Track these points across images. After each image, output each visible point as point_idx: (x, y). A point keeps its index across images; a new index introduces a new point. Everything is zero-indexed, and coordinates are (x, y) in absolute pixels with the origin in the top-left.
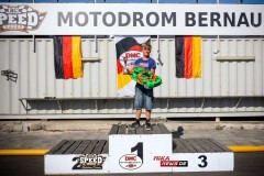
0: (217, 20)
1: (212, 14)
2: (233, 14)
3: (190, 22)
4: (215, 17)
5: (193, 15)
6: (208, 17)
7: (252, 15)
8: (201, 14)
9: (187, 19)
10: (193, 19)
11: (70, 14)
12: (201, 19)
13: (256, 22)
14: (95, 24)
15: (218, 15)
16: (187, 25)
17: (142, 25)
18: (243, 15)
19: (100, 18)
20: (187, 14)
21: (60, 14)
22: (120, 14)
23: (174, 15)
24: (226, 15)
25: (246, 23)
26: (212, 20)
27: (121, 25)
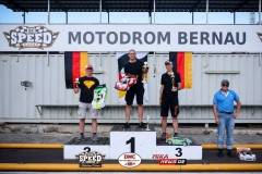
0: (206, 39)
1: (202, 34)
2: (221, 34)
3: (183, 40)
4: (205, 36)
5: (186, 34)
6: (199, 36)
7: (238, 34)
8: (192, 34)
9: (180, 38)
10: (185, 38)
11: (79, 34)
12: (192, 38)
13: (241, 40)
14: (100, 42)
15: (207, 34)
16: (180, 42)
17: (141, 43)
18: (229, 34)
19: (104, 37)
20: (180, 33)
21: (71, 34)
22: (122, 33)
23: (168, 34)
24: (214, 34)
25: (232, 41)
26: (202, 39)
27: (122, 42)
